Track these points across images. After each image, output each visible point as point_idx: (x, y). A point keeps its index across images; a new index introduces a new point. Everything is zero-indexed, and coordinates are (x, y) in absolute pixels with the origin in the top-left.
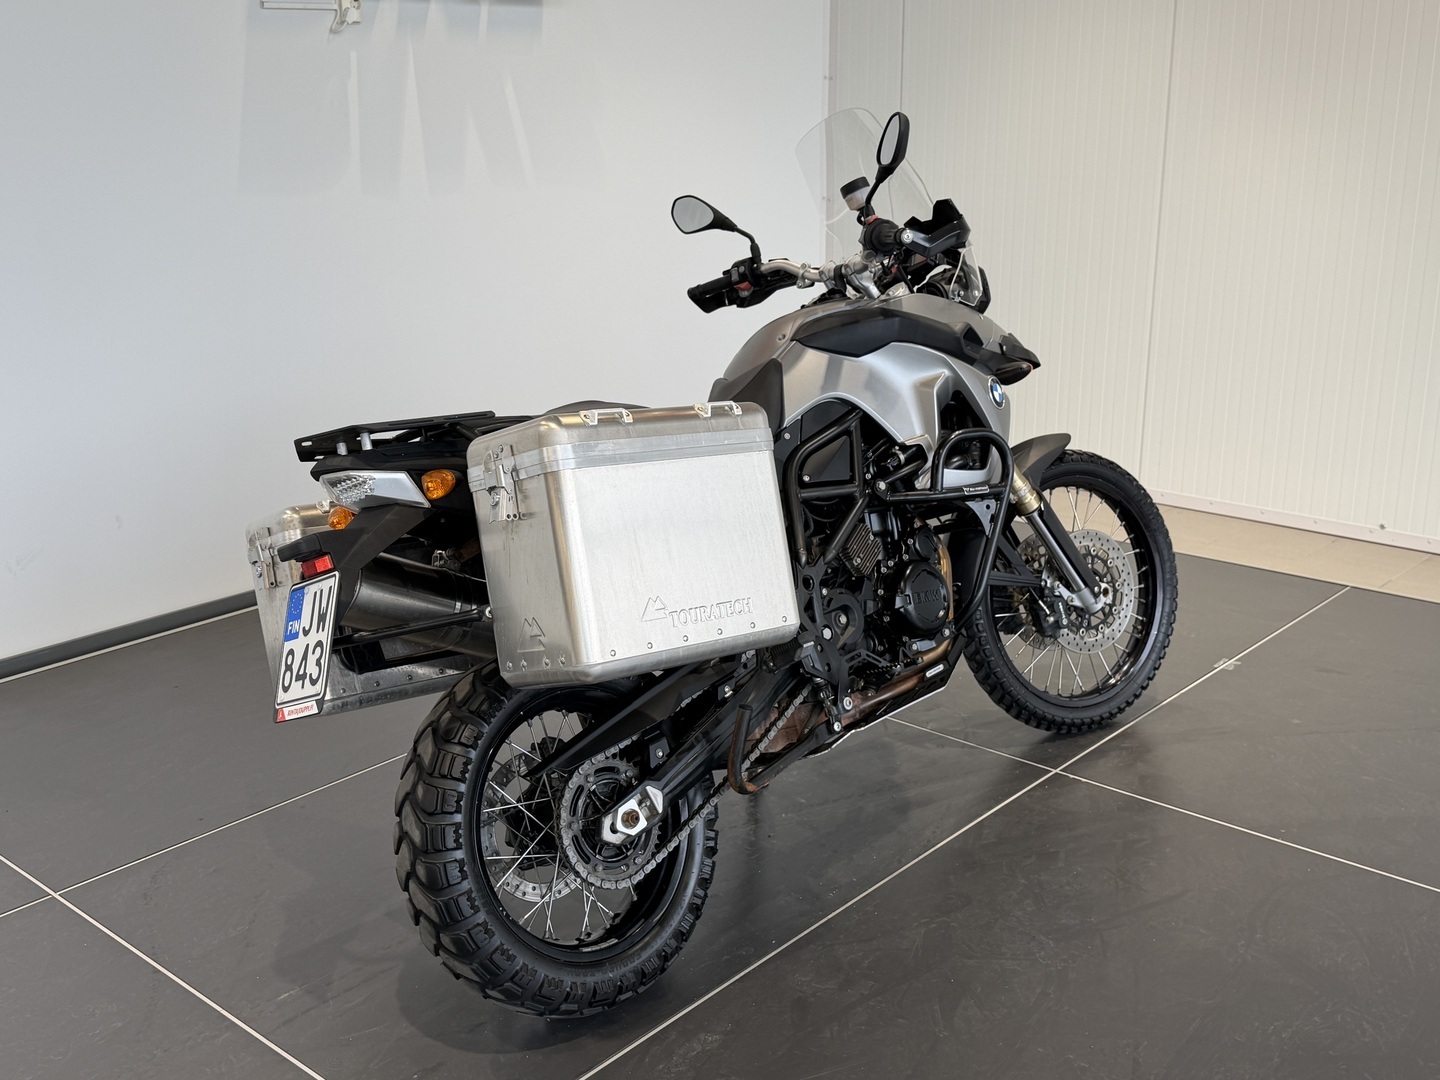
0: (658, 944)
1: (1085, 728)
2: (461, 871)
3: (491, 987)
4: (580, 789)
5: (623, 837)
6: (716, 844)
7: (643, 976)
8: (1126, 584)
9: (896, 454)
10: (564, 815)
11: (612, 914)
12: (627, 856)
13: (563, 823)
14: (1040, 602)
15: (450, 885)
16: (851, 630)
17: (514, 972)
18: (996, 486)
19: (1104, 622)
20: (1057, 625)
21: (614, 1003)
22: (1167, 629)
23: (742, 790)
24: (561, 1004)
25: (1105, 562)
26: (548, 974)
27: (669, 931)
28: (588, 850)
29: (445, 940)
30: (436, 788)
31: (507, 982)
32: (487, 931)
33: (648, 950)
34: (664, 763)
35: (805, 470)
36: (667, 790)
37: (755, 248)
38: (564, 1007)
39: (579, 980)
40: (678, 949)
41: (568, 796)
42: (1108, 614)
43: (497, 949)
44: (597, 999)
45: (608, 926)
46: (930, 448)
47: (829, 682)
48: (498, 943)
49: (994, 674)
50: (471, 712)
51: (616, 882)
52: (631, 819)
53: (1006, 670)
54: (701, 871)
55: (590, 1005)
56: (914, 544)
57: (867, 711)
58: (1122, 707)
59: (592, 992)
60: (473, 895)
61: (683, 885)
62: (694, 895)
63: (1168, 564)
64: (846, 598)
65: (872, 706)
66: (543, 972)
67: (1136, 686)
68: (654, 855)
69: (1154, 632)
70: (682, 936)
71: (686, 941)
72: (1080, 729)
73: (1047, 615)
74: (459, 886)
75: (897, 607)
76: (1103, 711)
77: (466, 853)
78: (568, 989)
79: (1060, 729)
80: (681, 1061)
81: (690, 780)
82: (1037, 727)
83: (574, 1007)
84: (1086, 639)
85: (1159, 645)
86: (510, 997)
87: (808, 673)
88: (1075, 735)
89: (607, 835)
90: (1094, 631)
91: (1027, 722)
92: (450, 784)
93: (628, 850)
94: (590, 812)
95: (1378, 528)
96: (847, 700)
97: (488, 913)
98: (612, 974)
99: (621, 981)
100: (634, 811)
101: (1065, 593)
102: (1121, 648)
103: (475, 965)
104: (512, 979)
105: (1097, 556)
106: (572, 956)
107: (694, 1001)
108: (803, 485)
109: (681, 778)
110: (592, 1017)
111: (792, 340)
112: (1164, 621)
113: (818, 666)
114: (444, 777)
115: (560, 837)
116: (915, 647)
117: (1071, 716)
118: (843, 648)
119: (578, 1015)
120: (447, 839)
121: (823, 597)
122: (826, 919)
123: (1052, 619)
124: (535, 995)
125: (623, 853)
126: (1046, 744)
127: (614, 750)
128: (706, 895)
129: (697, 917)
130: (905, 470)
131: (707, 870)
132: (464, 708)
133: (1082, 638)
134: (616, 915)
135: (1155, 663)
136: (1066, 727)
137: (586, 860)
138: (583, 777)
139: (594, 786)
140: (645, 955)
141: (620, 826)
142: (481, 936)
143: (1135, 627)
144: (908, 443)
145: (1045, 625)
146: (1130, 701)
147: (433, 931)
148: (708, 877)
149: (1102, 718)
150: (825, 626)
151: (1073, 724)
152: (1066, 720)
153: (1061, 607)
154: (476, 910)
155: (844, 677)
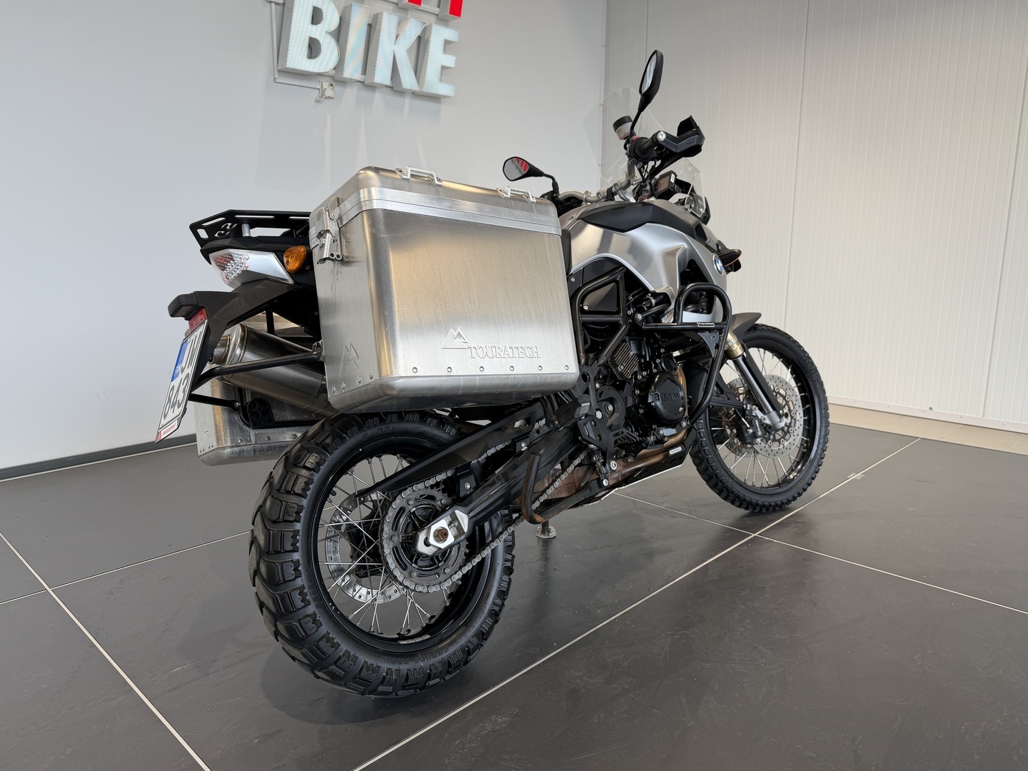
0: (463, 641)
1: (771, 509)
2: (296, 569)
3: (319, 668)
4: (402, 510)
5: (435, 550)
6: (512, 564)
7: (449, 666)
8: (797, 413)
9: (648, 299)
10: (387, 529)
11: (429, 616)
12: (439, 567)
13: (385, 536)
14: (743, 419)
15: (285, 582)
16: (616, 415)
17: (338, 656)
18: (719, 324)
19: (783, 437)
20: (755, 436)
21: (424, 687)
22: (823, 446)
23: (533, 521)
24: (378, 686)
25: (784, 398)
26: (367, 660)
27: (472, 631)
28: (406, 560)
29: (281, 627)
30: (281, 501)
31: (331, 665)
32: (315, 621)
33: (454, 645)
34: (471, 494)
35: (586, 302)
36: (472, 514)
37: (555, 185)
38: (381, 688)
39: (394, 667)
40: (479, 646)
41: (391, 514)
42: (786, 431)
43: (323, 637)
44: (409, 683)
45: (425, 625)
46: (673, 296)
47: (599, 449)
48: (325, 632)
49: (711, 467)
50: (317, 444)
51: (428, 587)
52: (442, 535)
53: (719, 465)
54: (500, 585)
55: (404, 688)
56: (661, 363)
57: (627, 475)
58: (795, 496)
59: (405, 676)
60: (305, 591)
61: (485, 595)
62: (494, 604)
63: (823, 404)
64: (613, 393)
65: (630, 472)
66: (363, 658)
67: (804, 483)
68: (460, 568)
69: (815, 448)
70: (483, 636)
71: (486, 639)
72: (768, 510)
73: (748, 428)
74: (293, 582)
75: (649, 401)
76: (783, 498)
77: (302, 556)
78: (384, 674)
79: (755, 509)
80: (474, 738)
81: (491, 508)
82: (739, 506)
83: (390, 689)
84: (772, 448)
85: (818, 456)
86: (334, 678)
87: (584, 440)
88: (765, 514)
89: (421, 547)
90: (777, 443)
91: (733, 503)
92: (294, 499)
93: (439, 562)
94: (410, 529)
95: (928, 410)
96: (613, 463)
97: (317, 606)
98: (423, 664)
99: (430, 670)
100: (444, 529)
101: (760, 414)
102: (793, 458)
103: (305, 650)
104: (336, 662)
105: (779, 393)
106: (390, 647)
107: (489, 688)
108: (583, 311)
109: (483, 506)
110: (407, 698)
111: (578, 219)
112: (822, 441)
113: (592, 435)
114: (288, 493)
115: (382, 547)
116: (661, 432)
117: (762, 500)
118: (610, 427)
119: (393, 696)
120: (286, 543)
121: (597, 390)
122: (595, 629)
123: (751, 431)
124: (355, 677)
125: (436, 564)
126: (745, 518)
127: (432, 481)
128: (503, 605)
129: (496, 622)
130: (655, 309)
131: (504, 585)
132: (312, 441)
133: (770, 447)
134: (432, 617)
135: (816, 468)
136: (758, 507)
137: (404, 568)
138: (405, 501)
139: (414, 509)
140: (451, 650)
141: (432, 540)
142: (310, 625)
143: (801, 445)
144: (657, 291)
145: (746, 435)
146: (800, 492)
147: (273, 620)
148: (505, 590)
149: (783, 503)
150: (597, 410)
151: (764, 506)
152: (759, 502)
153: (757, 423)
154: (307, 604)
155: (612, 448)
